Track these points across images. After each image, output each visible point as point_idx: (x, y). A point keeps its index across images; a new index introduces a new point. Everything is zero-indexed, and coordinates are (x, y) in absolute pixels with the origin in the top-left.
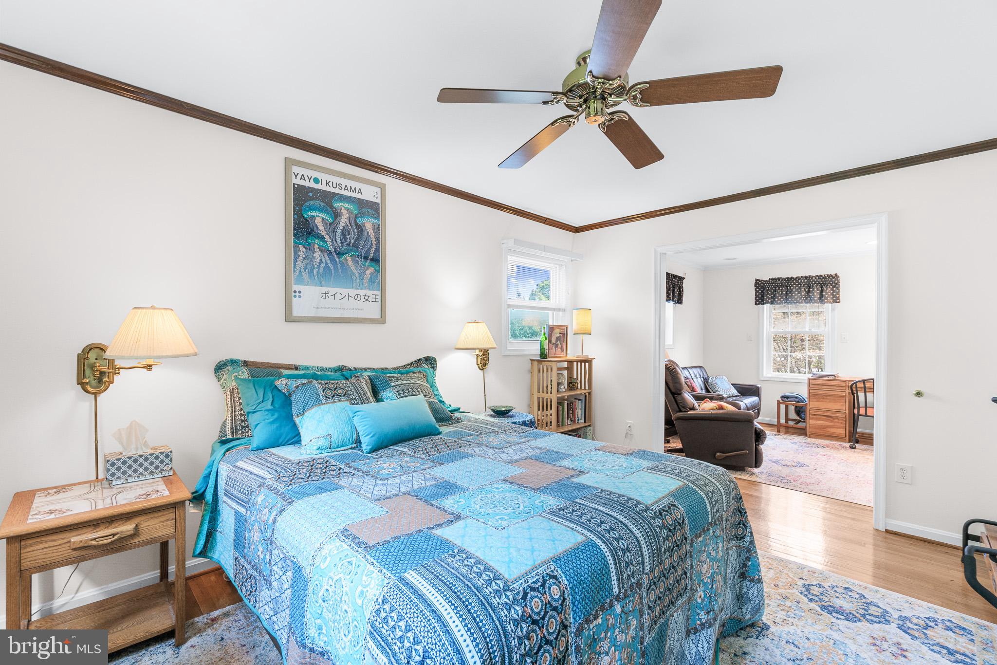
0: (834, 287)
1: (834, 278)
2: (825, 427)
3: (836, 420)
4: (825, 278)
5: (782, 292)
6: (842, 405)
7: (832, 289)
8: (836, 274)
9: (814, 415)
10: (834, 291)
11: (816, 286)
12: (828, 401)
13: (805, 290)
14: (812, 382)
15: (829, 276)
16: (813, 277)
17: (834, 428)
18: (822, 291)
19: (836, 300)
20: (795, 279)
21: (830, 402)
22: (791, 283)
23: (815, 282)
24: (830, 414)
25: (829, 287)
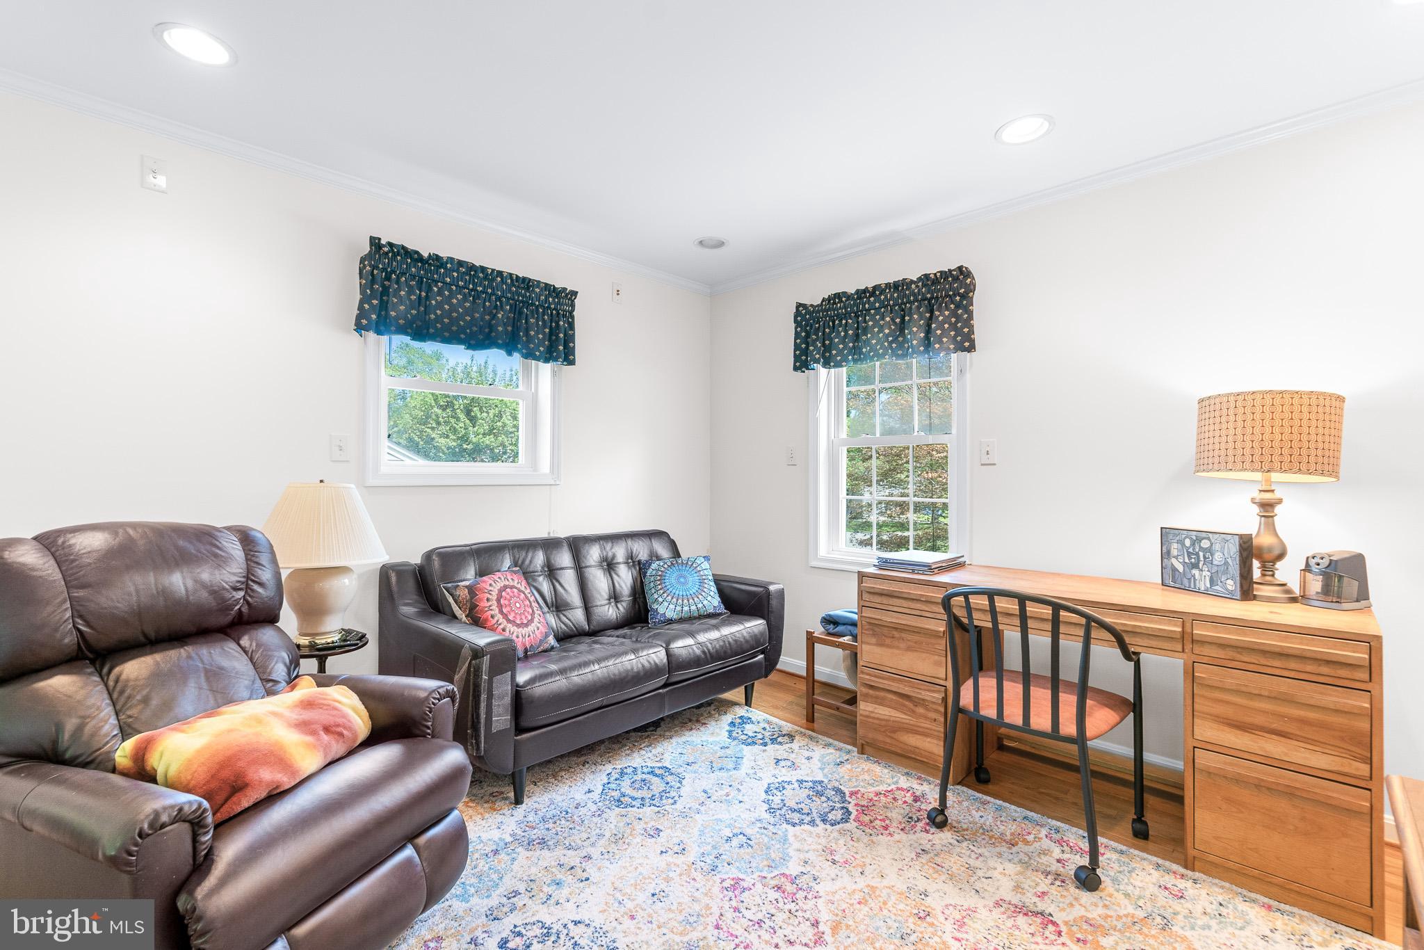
0: (958, 306)
1: (956, 279)
2: (894, 728)
3: (921, 710)
4: (936, 281)
5: (846, 332)
6: (937, 664)
7: (954, 314)
8: (960, 268)
9: (871, 687)
10: (958, 318)
11: (918, 307)
12: (902, 645)
13: (893, 320)
14: (868, 584)
15: (945, 275)
16: (912, 282)
17: (917, 733)
18: (930, 321)
19: (966, 343)
20: (873, 294)
21: (909, 649)
22: (864, 306)
23: (914, 295)
24: (906, 690)
25: (947, 308)
